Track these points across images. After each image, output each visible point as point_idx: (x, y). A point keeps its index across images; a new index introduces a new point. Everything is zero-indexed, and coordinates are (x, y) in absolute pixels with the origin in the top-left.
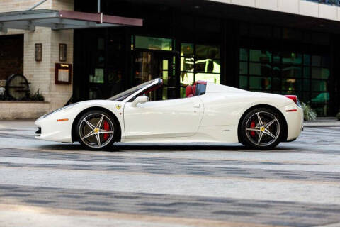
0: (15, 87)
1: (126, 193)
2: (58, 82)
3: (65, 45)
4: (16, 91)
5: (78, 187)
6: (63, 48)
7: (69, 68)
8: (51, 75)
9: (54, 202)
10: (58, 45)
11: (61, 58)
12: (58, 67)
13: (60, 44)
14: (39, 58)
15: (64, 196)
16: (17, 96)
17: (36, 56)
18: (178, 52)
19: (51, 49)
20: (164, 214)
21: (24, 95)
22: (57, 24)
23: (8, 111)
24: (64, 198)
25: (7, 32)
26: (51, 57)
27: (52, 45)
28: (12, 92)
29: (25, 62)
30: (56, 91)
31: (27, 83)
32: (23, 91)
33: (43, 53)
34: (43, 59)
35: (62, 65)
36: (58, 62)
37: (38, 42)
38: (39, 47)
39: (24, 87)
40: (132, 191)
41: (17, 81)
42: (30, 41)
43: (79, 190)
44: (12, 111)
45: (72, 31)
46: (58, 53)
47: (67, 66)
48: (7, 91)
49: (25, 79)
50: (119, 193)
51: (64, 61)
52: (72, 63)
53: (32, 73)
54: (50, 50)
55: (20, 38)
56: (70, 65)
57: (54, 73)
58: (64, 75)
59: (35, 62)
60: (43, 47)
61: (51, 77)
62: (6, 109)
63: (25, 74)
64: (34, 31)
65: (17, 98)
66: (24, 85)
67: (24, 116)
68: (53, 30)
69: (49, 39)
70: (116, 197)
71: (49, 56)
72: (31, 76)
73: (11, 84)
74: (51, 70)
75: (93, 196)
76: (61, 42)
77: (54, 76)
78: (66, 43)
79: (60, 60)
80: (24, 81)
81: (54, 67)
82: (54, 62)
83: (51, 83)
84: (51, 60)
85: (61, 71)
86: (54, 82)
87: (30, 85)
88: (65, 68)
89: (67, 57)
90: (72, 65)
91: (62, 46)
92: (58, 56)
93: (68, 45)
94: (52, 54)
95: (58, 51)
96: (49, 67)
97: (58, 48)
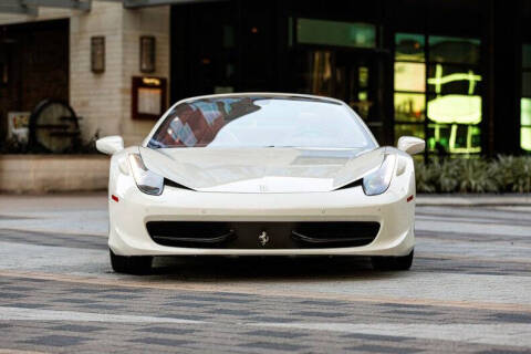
0: (49, 127)
2: (137, 116)
3: (153, 40)
4: (52, 135)
6: (148, 46)
7: (162, 86)
8: (124, 100)
10: (137, 39)
11: (144, 66)
12: (137, 83)
13: (142, 38)
14: (98, 66)
16: (54, 144)
17: (93, 62)
18: (387, 51)
19: (124, 47)
21: (68, 142)
23: (31, 176)
25: (36, 15)
26: (124, 63)
27: (125, 40)
28: (43, 139)
29: (73, 76)
30: (135, 135)
31: (74, 119)
32: (67, 135)
33: (107, 56)
34: (107, 68)
35: (147, 81)
36: (138, 74)
37: (96, 34)
38: (98, 43)
39: (67, 127)
41: (54, 114)
42: (81, 32)
44: (41, 175)
45: (168, 9)
46: (137, 56)
47: (157, 82)
48: (32, 134)
49: (71, 110)
51: (151, 72)
52: (166, 74)
53: (86, 98)
54: (120, 50)
55: (62, 26)
56: (163, 81)
57: (129, 97)
58: (149, 100)
59: (91, 75)
60: (107, 44)
61: (123, 105)
62: (28, 171)
63: (74, 100)
64: (88, 11)
65: (54, 148)
66: (68, 123)
67: (67, 185)
68: (125, 7)
69: (119, 25)
71: (120, 61)
72: (84, 104)
73: (41, 121)
74: (123, 91)
76: (147, 33)
77: (129, 103)
78: (156, 34)
79: (142, 71)
80: (68, 114)
81: (129, 85)
82: (129, 75)
83: (123, 119)
84: (124, 71)
85: (144, 94)
86: (128, 114)
87: (80, 122)
88: (152, 86)
89: (158, 64)
90: (168, 81)
91: (145, 41)
92: (137, 62)
93: (158, 40)
94: (124, 59)
95: (138, 51)
96: (120, 85)
97: (137, 45)
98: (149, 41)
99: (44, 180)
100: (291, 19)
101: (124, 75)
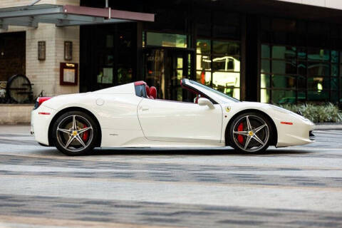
0: (17, 89)
1: (128, 202)
2: (63, 83)
3: (71, 43)
4: (18, 93)
5: (76, 196)
6: (68, 46)
7: (75, 68)
8: (56, 75)
9: (49, 212)
10: (63, 42)
11: (66, 57)
12: (63, 66)
13: (65, 42)
14: (42, 57)
15: (61, 206)
16: (19, 98)
17: (39, 55)
18: (193, 49)
19: (56, 47)
20: (164, 223)
21: (26, 97)
22: (61, 20)
23: (9, 115)
24: (61, 208)
25: (7, 29)
26: (56, 56)
27: (56, 43)
28: (14, 95)
29: (27, 62)
31: (29, 85)
32: (25, 93)
33: (47, 52)
34: (47, 58)
35: (68, 65)
36: (63, 61)
37: (41, 40)
38: (42, 45)
39: (25, 89)
40: (134, 200)
41: (19, 82)
42: (32, 39)
43: (77, 199)
44: (14, 114)
45: (78, 28)
46: (63, 52)
47: (73, 66)
48: (8, 94)
49: (27, 79)
50: (120, 201)
51: (70, 60)
52: (78, 62)
53: (34, 74)
54: (54, 48)
55: (22, 35)
56: (76, 65)
57: (58, 73)
58: (69, 75)
59: (38, 61)
60: (47, 46)
61: (56, 78)
62: (7, 112)
63: (28, 75)
64: (37, 27)
65: (19, 101)
66: (26, 87)
68: (57, 26)
69: (54, 36)
70: (116, 206)
71: (54, 54)
72: (34, 77)
73: (13, 86)
74: (55, 70)
75: (91, 206)
76: (66, 40)
77: (59, 77)
78: (70, 40)
79: (65, 59)
80: (27, 82)
81: (58, 67)
82: (59, 61)
83: (56, 84)
84: (56, 59)
85: (66, 71)
86: (58, 83)
87: (32, 86)
88: (71, 68)
89: (74, 56)
90: (79, 65)
91: (67, 44)
92: (63, 55)
93: (74, 43)
94: (56, 53)
95: (63, 49)
96: (54, 67)
97: (63, 46)
98: (69, 44)
99: (15, 117)
100: (143, 33)
101: (56, 62)
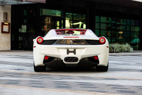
3: (7, 13)
11: (5, 20)
12: (3, 24)
13: (4, 13)
18: (64, 17)
22: (2, 2)
30: (2, 37)
35: (5, 23)
36: (3, 22)
45: (10, 6)
46: (3, 17)
47: (8, 24)
52: (10, 22)
56: (9, 23)
57: (1, 27)
58: (6, 28)
76: (5, 12)
77: (1, 29)
78: (7, 12)
79: (4, 21)
81: (1, 24)
82: (1, 22)
85: (4, 26)
86: (1, 32)
88: (6, 25)
89: (8, 19)
90: (10, 24)
91: (5, 14)
92: (3, 19)
93: (8, 13)
95: (3, 16)
98: (6, 14)
100: (41, 9)
